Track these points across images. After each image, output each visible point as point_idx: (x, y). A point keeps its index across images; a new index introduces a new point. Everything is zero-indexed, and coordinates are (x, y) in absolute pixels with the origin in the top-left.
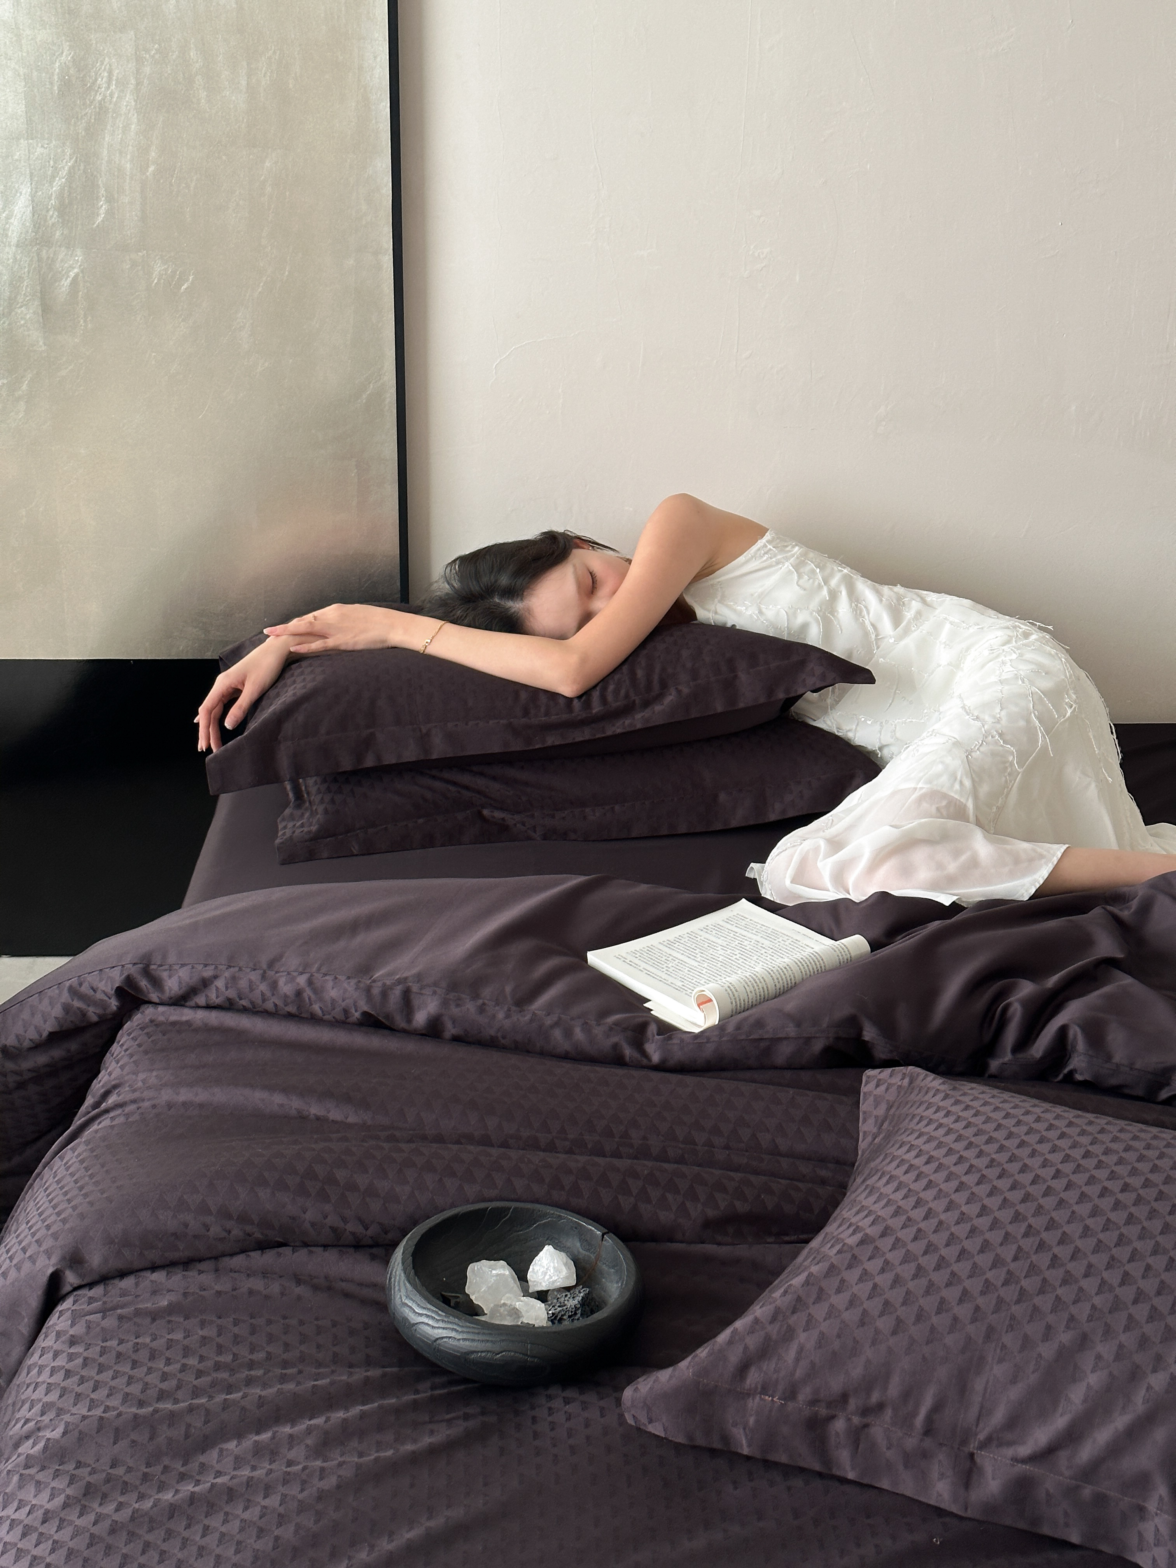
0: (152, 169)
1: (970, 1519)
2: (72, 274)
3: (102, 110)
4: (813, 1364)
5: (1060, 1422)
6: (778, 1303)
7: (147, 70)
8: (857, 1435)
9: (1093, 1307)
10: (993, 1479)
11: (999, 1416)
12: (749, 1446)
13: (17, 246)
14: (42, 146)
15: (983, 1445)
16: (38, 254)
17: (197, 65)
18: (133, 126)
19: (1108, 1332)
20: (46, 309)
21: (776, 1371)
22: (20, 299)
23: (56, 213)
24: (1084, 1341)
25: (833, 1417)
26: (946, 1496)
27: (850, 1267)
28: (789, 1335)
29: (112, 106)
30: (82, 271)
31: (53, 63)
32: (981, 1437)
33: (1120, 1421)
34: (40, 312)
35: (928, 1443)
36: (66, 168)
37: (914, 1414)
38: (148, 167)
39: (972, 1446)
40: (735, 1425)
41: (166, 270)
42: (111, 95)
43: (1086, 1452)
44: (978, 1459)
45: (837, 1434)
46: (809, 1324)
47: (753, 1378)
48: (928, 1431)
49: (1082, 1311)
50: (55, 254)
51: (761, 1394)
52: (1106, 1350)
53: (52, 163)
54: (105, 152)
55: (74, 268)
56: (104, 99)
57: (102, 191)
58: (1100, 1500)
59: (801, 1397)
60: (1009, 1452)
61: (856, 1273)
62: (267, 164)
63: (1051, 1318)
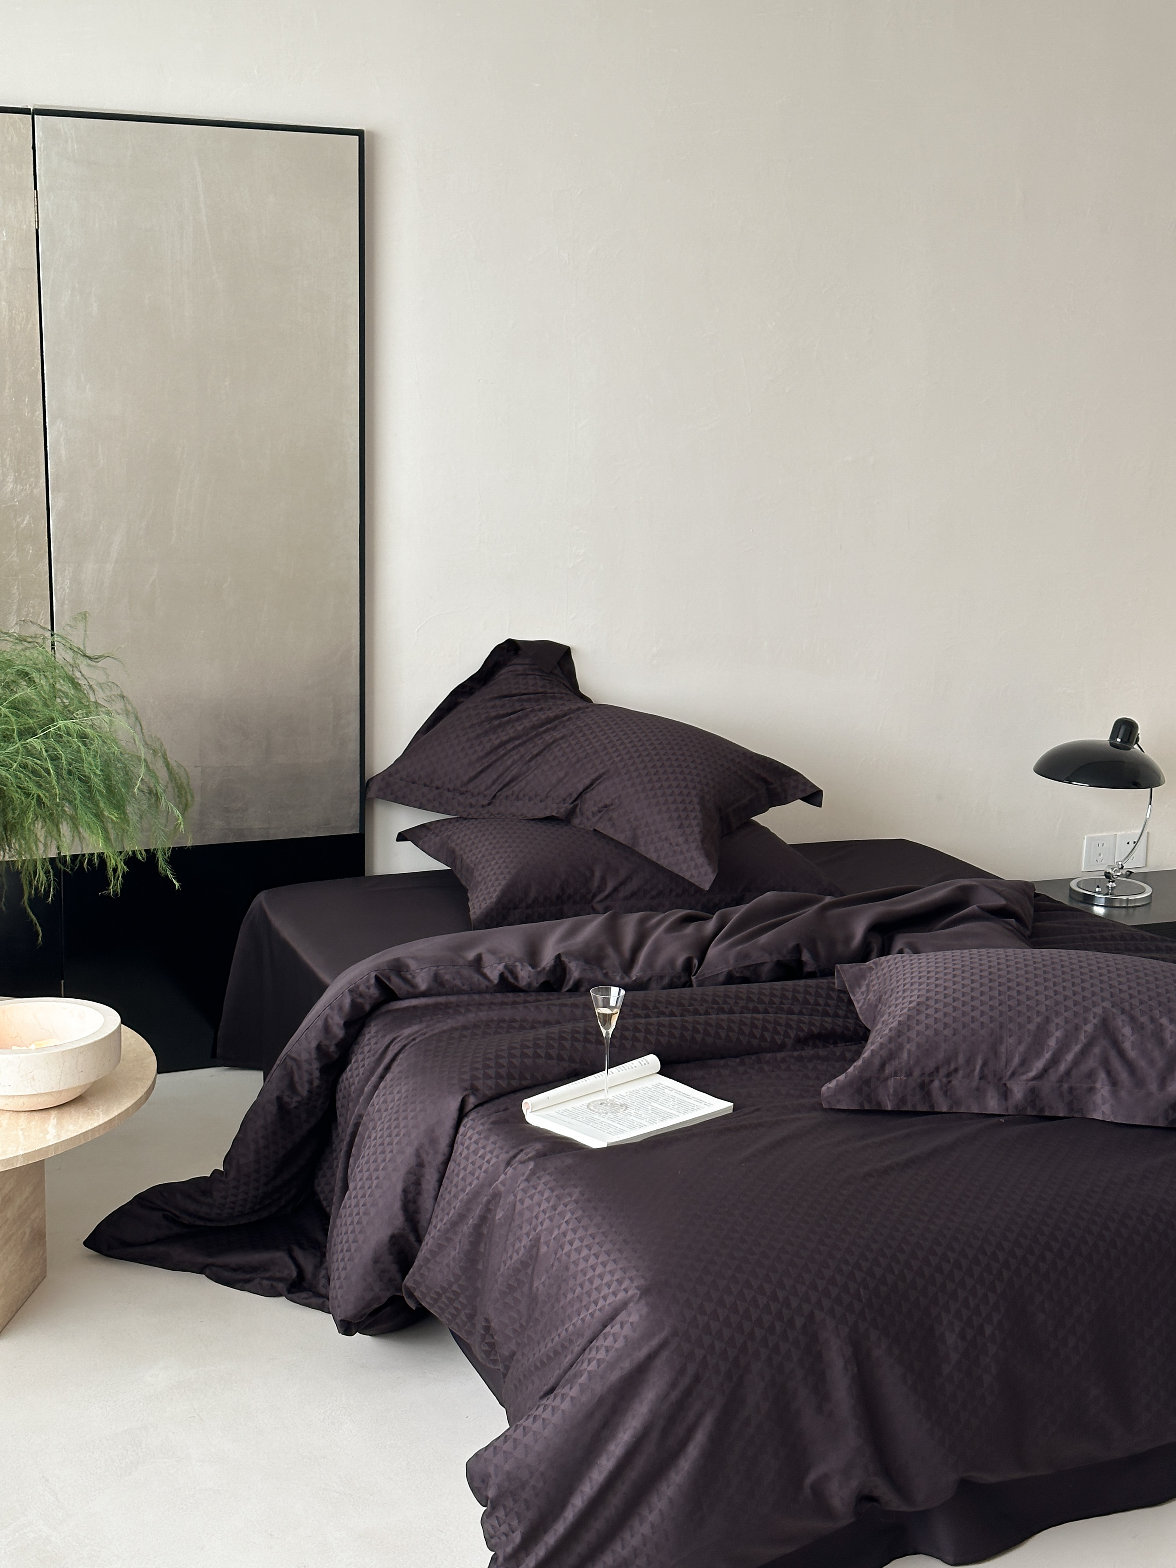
0: (207, 509)
1: (1009, 1115)
3: (177, 472)
5: (1047, 1055)
7: (206, 447)
8: (946, 1087)
9: (1046, 1005)
10: (1018, 1092)
11: (1016, 1061)
12: (891, 1104)
13: (116, 562)
14: (137, 496)
15: (1011, 1078)
16: (129, 568)
18: (196, 482)
19: (1057, 1014)
20: (132, 604)
22: (116, 598)
23: (144, 540)
24: (1047, 1020)
25: (932, 1081)
26: (996, 1107)
28: (900, 1047)
29: (183, 468)
30: (158, 578)
31: (146, 442)
32: (1009, 1073)
33: (1076, 1050)
34: (128, 606)
35: (983, 1083)
36: (150, 512)
37: (973, 1071)
38: (205, 508)
39: (1004, 1081)
40: (883, 1095)
42: (183, 462)
43: (1063, 1067)
44: (1008, 1085)
45: (935, 1089)
46: (909, 1040)
47: (888, 1070)
48: (982, 1077)
49: (1042, 1008)
50: (140, 567)
51: (894, 1076)
52: (1059, 1020)
53: (142, 507)
54: (178, 499)
55: (153, 575)
56: (178, 465)
57: (175, 525)
58: (1072, 1089)
59: (915, 1074)
60: (1024, 1077)
63: (1029, 1014)
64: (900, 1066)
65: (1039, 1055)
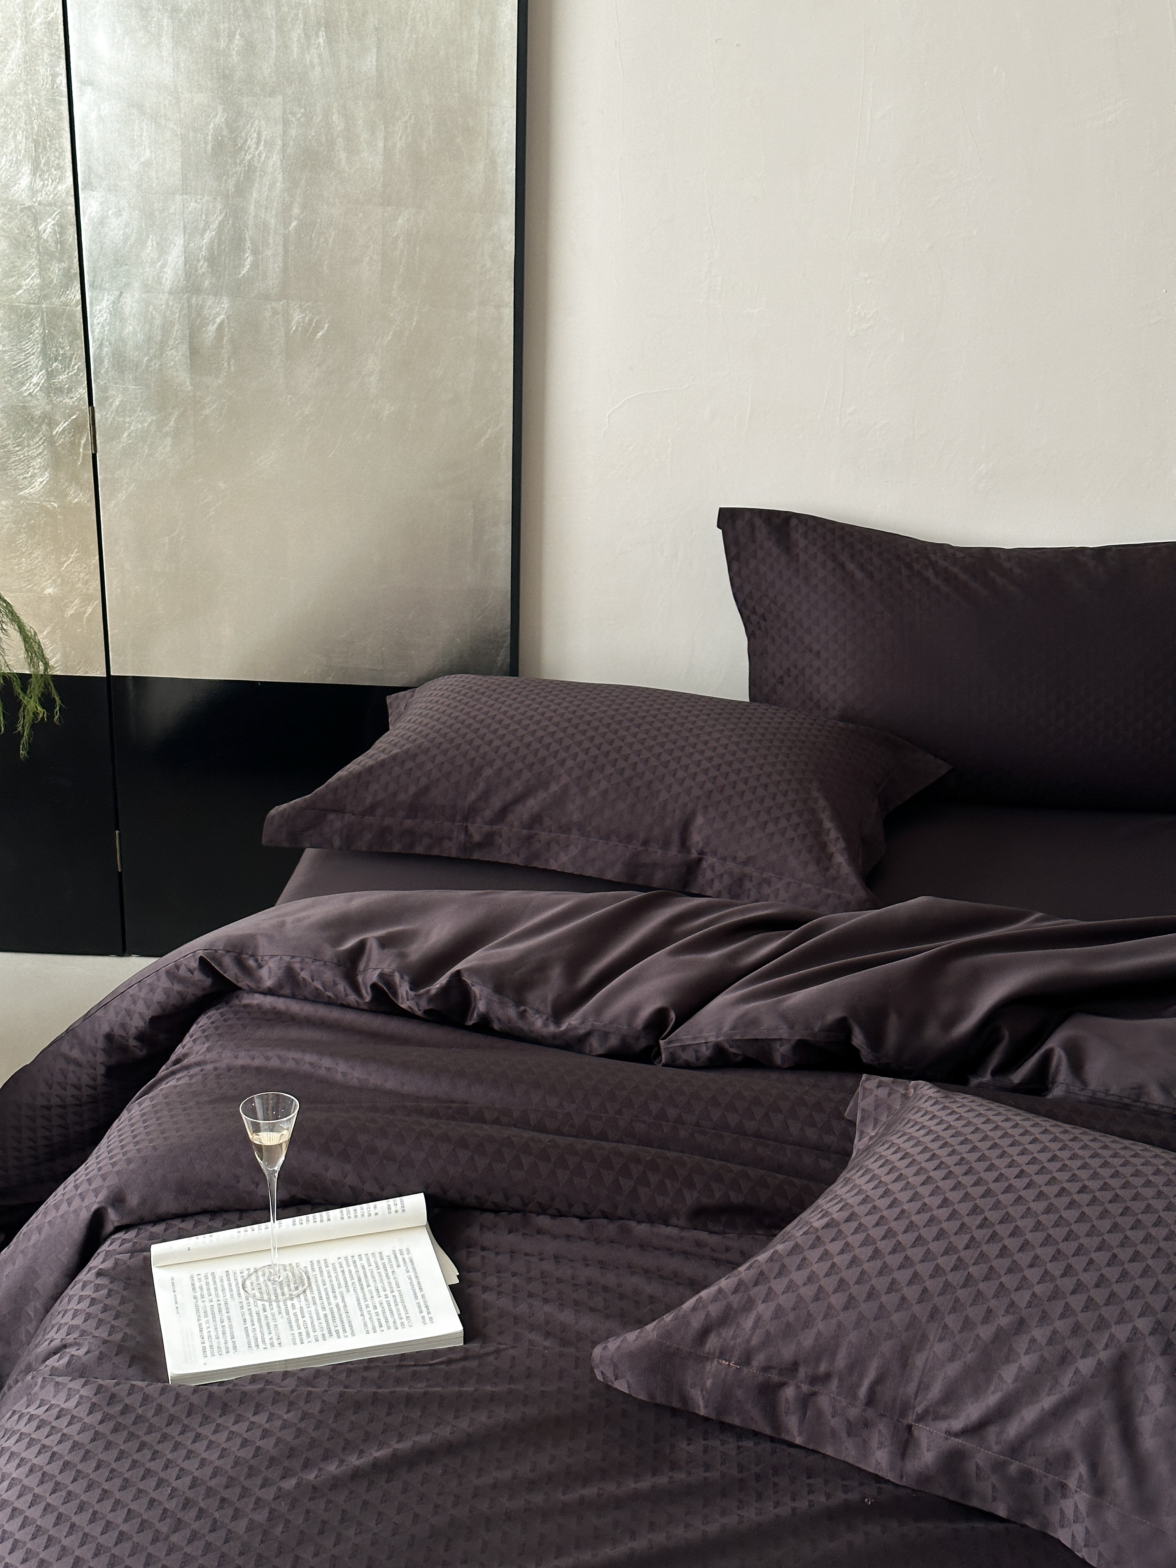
0: (294, 223)
1: (905, 1487)
2: (218, 320)
3: (251, 169)
4: (768, 1333)
5: (992, 1399)
6: (743, 1275)
7: (293, 132)
8: (805, 1401)
9: (1034, 1295)
10: (928, 1450)
11: (936, 1391)
12: (706, 1407)
13: (170, 293)
14: (196, 201)
15: (921, 1418)
16: (188, 301)
17: (339, 129)
18: (278, 184)
19: (1044, 1318)
20: (194, 351)
21: (734, 1338)
22: (171, 343)
23: (206, 264)
24: (1021, 1325)
25: (783, 1385)
26: (884, 1464)
27: (813, 1247)
28: (749, 1305)
29: (260, 165)
30: (228, 318)
31: (208, 124)
32: (919, 1409)
33: (1047, 1402)
34: (188, 354)
35: (870, 1413)
36: (217, 222)
37: (858, 1385)
38: (291, 222)
39: (910, 1419)
40: (694, 1386)
41: (304, 318)
42: (260, 155)
43: (1013, 1429)
44: (916, 1433)
45: (787, 1399)
46: (769, 1295)
47: (712, 1343)
48: (871, 1401)
49: (1023, 1298)
50: (203, 301)
51: (719, 1358)
52: (1041, 1334)
53: (204, 217)
54: (253, 207)
55: (218, 314)
56: (252, 159)
57: (248, 244)
58: (1027, 1476)
59: (755, 1364)
60: (943, 1425)
61: (818, 1252)
62: (400, 221)
63: (993, 1303)
64: (732, 1342)
65: (978, 1391)
